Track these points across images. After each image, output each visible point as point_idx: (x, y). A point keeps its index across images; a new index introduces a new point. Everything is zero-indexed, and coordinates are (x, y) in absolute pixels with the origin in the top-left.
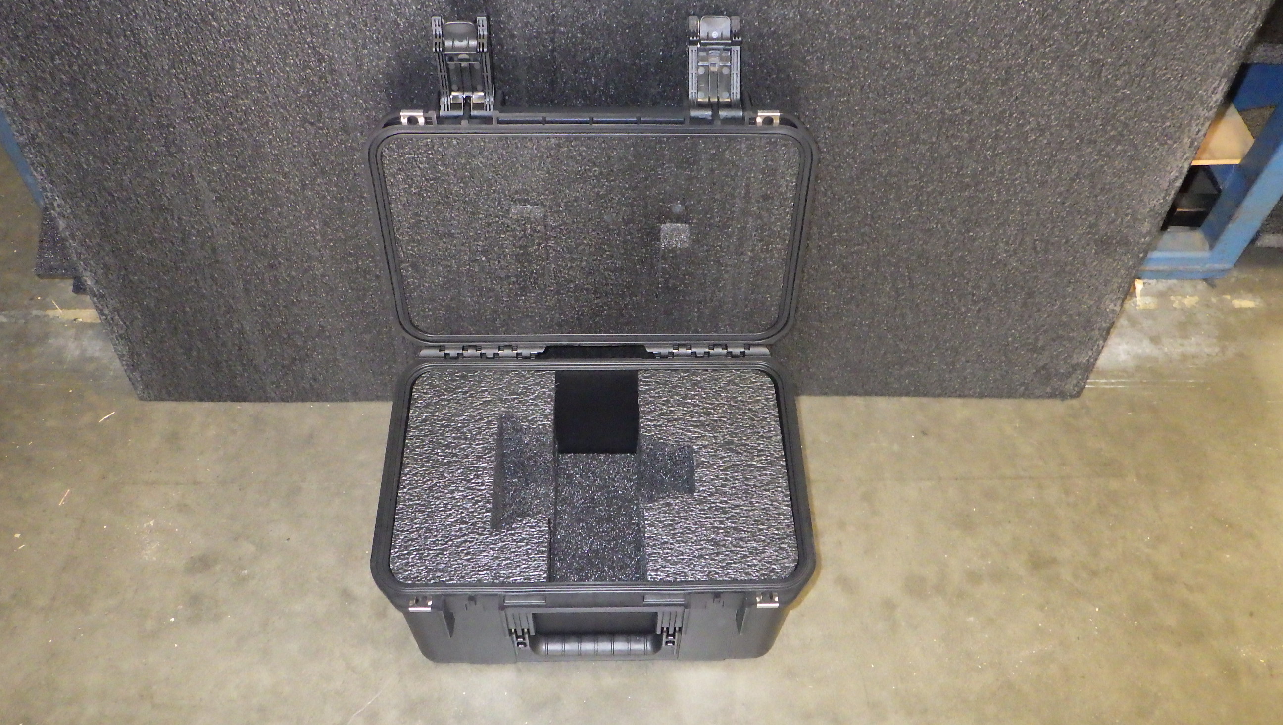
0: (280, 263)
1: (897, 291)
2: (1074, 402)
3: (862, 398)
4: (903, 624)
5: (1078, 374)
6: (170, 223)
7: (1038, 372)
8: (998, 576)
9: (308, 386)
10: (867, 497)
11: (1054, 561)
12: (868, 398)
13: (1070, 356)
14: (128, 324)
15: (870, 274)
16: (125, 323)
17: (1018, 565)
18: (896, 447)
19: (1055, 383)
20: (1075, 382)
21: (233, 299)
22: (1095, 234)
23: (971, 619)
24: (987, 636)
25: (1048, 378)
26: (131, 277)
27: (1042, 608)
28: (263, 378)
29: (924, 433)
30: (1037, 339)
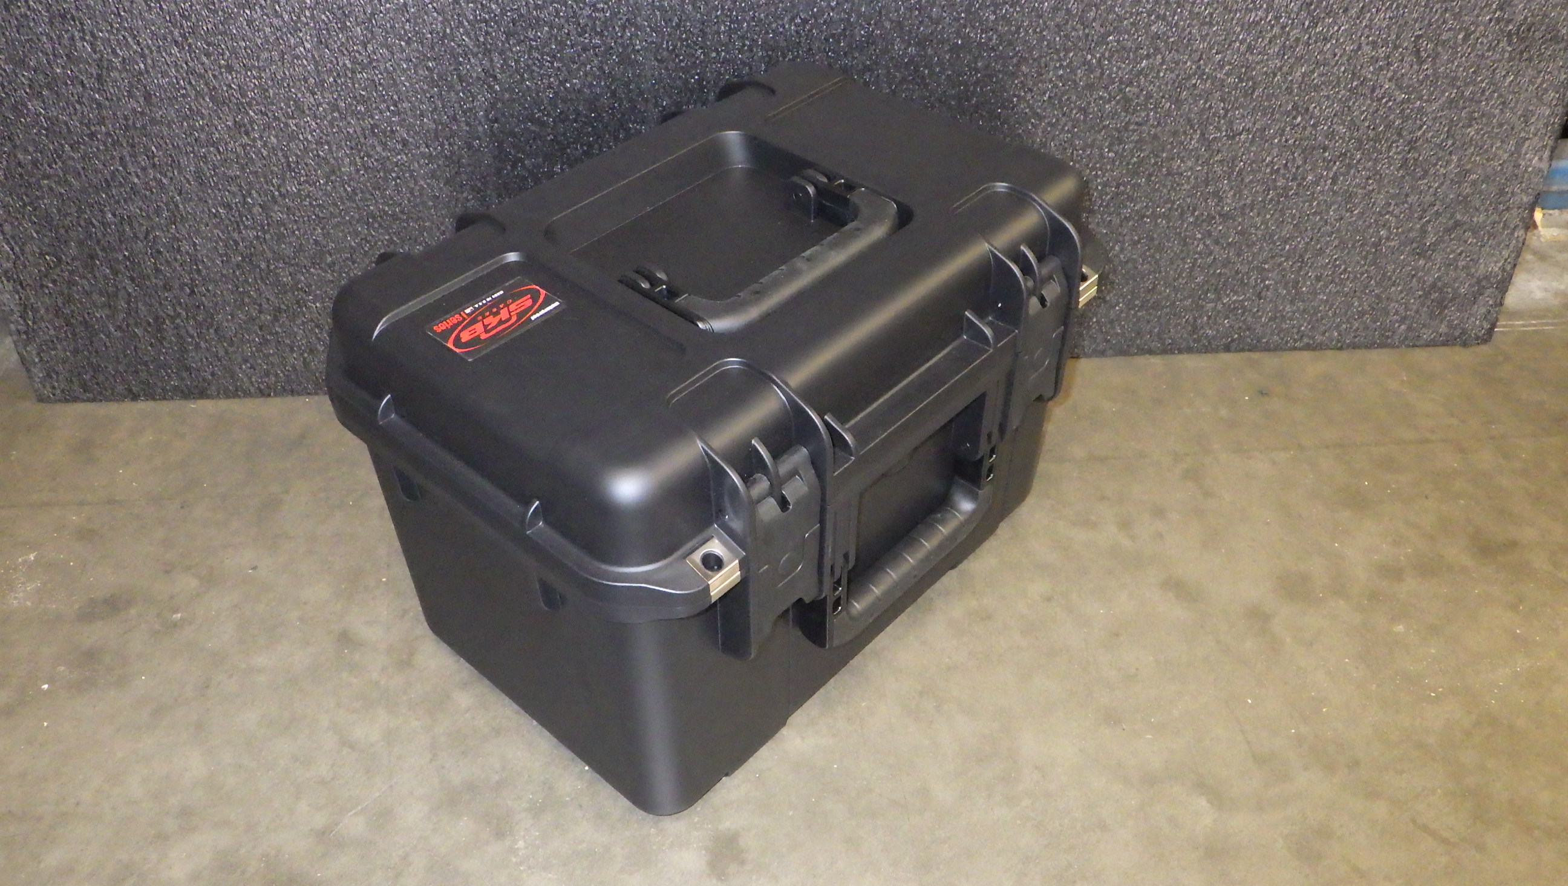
0: (252, 122)
1: (1208, 144)
2: (1484, 349)
3: (1159, 357)
4: (1288, 640)
5: (1487, 299)
6: (79, 44)
7: (1427, 295)
8: (1428, 568)
9: (299, 364)
10: (1193, 475)
11: (1513, 545)
12: (1167, 357)
13: (1475, 261)
14: (17, 249)
15: (1168, 114)
16: (12, 249)
17: (1457, 553)
18: (1223, 412)
19: (1453, 314)
20: (1483, 310)
21: (180, 194)
22: (1509, 21)
23: (1400, 628)
24: (1433, 651)
25: (1441, 305)
26: (20, 156)
27: (1514, 607)
28: (231, 349)
29: (1262, 393)
30: (1423, 232)
